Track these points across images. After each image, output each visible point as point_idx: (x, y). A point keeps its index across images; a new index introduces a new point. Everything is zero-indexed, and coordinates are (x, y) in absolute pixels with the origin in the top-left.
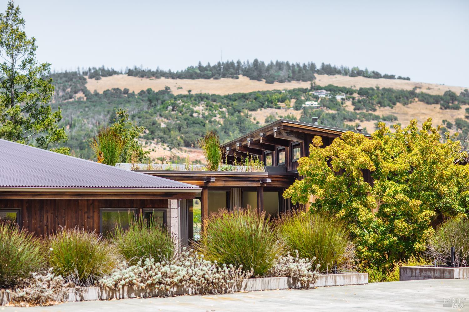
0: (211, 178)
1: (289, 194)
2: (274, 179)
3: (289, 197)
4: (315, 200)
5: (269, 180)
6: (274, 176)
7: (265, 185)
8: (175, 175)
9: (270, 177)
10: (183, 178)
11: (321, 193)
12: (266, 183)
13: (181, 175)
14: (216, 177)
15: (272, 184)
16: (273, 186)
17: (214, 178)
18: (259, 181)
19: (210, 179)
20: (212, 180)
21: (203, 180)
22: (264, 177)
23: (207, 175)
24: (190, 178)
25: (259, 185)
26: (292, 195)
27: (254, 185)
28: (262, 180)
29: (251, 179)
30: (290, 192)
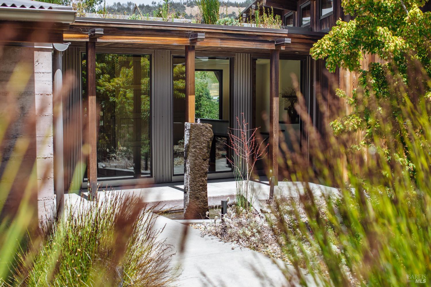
0: (199, 34)
1: (323, 49)
2: (296, 40)
3: (324, 55)
4: (369, 66)
5: (288, 41)
6: (296, 36)
7: (283, 48)
8: (141, 27)
9: (289, 36)
10: (156, 33)
11: (396, 46)
12: (283, 44)
13: (151, 27)
14: (207, 33)
15: (292, 46)
16: (294, 49)
17: (204, 34)
18: (273, 42)
19: (197, 35)
20: (200, 36)
21: (187, 37)
22: (280, 37)
23: (193, 30)
24: (167, 33)
25: (273, 47)
26: (330, 52)
27: (266, 47)
28: (278, 41)
29: (261, 38)
30: (325, 47)
